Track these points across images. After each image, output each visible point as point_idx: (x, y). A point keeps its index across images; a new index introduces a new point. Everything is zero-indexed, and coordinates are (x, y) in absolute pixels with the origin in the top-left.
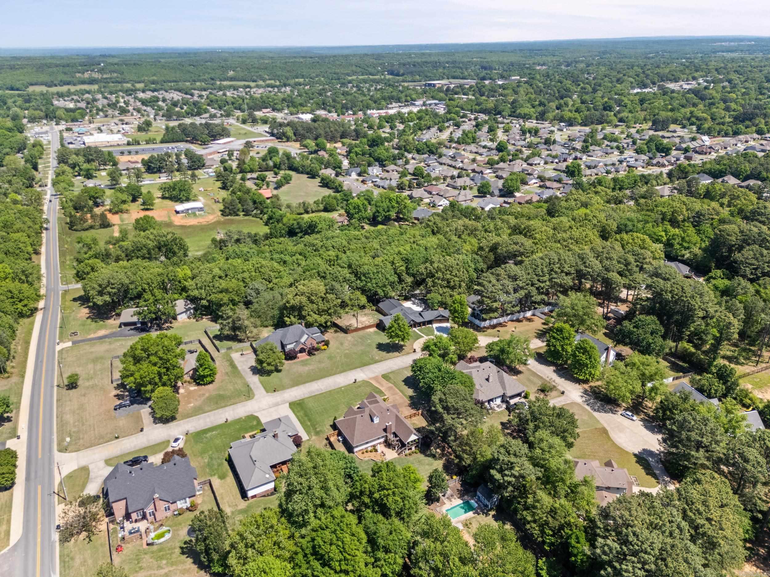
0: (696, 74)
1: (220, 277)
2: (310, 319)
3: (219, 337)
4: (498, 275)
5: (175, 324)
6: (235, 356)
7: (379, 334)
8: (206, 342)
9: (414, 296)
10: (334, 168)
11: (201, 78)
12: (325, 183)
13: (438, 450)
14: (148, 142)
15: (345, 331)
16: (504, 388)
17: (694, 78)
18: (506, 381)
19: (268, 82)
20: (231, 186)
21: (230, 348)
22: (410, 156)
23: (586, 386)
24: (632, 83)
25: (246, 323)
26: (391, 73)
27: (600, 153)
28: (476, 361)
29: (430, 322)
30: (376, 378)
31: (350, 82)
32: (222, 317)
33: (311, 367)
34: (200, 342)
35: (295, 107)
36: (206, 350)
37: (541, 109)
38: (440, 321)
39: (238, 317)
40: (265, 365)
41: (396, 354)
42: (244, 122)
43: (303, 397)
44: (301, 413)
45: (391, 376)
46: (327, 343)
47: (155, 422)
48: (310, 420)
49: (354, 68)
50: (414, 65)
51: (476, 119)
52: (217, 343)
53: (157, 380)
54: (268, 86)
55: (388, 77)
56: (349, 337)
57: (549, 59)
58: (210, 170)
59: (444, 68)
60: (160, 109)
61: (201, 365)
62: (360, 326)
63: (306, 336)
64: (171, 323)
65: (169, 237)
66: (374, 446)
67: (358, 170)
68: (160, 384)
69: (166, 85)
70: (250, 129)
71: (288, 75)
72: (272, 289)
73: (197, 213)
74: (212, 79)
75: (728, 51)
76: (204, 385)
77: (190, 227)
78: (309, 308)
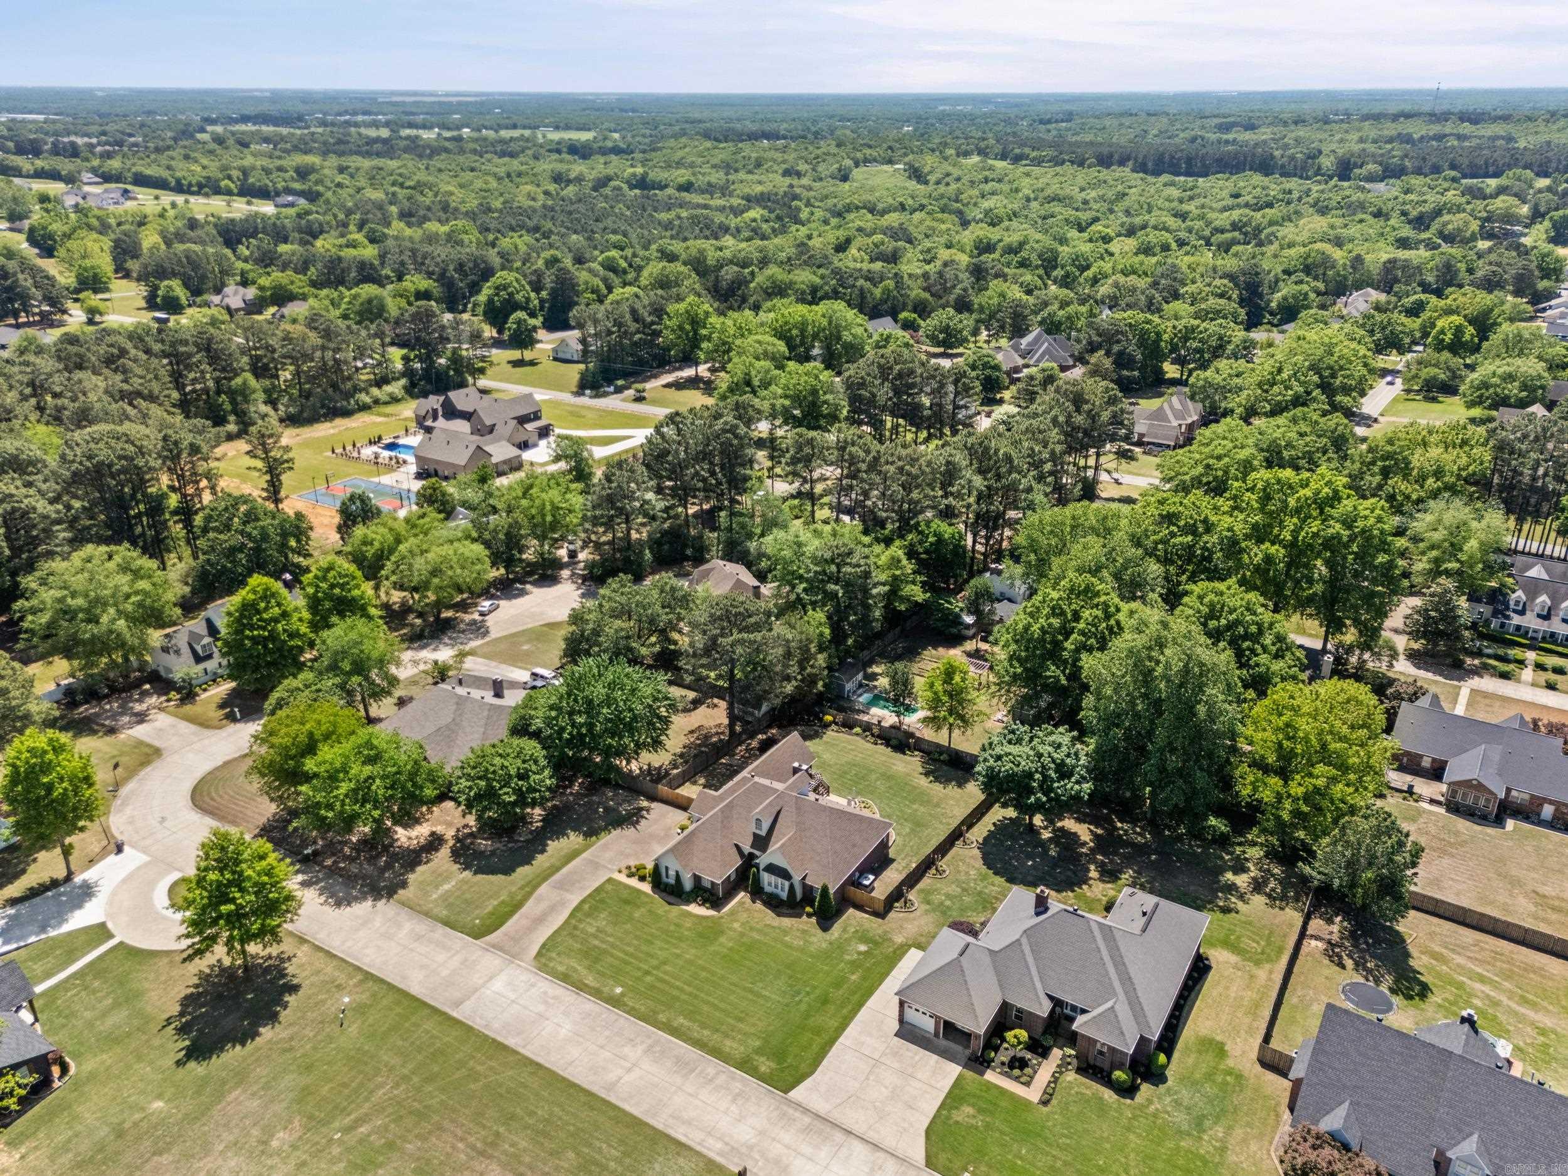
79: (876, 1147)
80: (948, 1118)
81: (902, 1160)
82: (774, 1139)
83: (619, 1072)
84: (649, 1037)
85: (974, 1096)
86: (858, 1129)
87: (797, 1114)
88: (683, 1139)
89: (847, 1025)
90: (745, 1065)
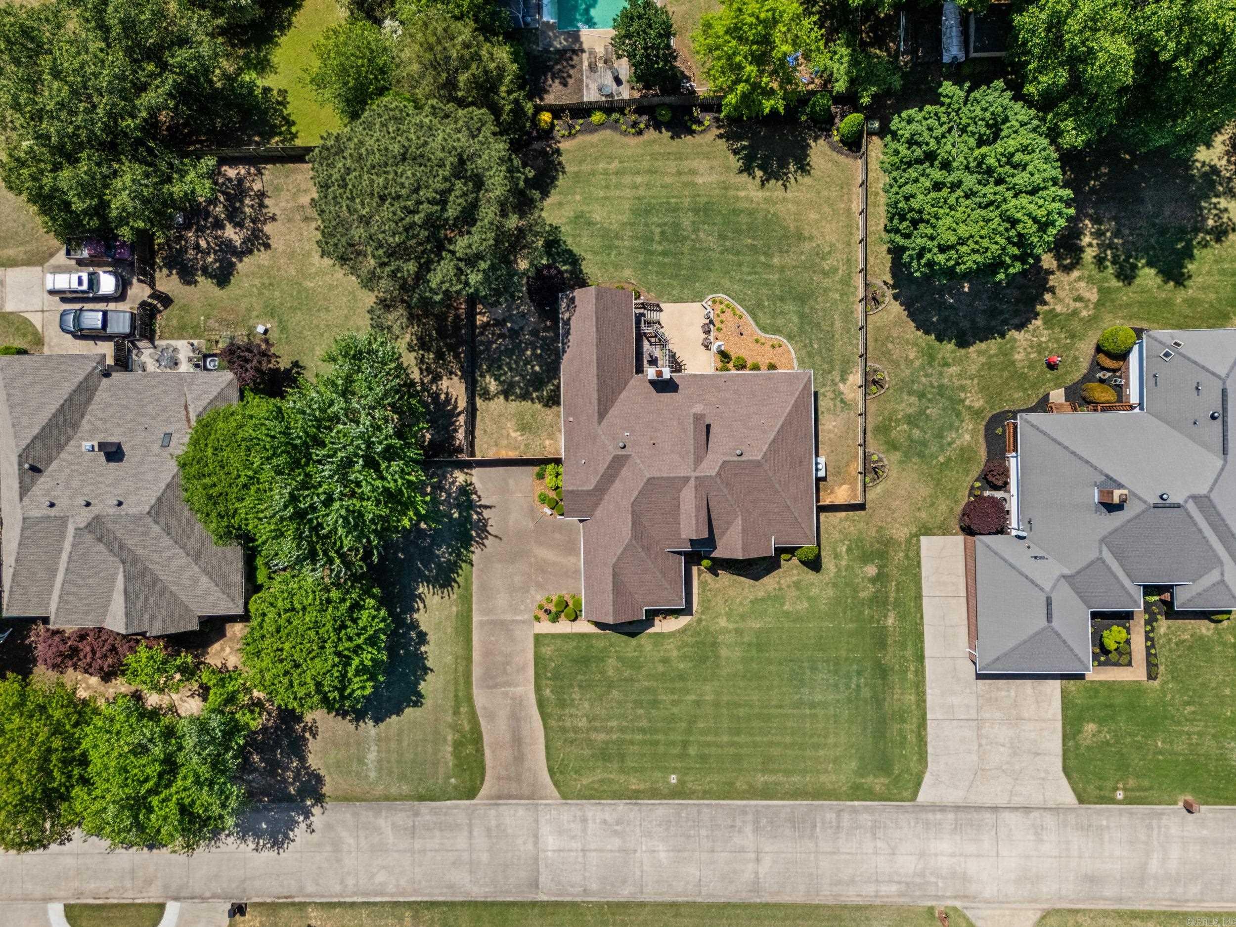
44: (898, 697)
79: (1027, 809)
80: (1077, 747)
81: (1056, 810)
82: (936, 855)
83: (751, 866)
84: (745, 813)
85: (1088, 709)
86: (1002, 801)
87: (939, 816)
88: (858, 901)
89: (924, 693)
90: (858, 792)
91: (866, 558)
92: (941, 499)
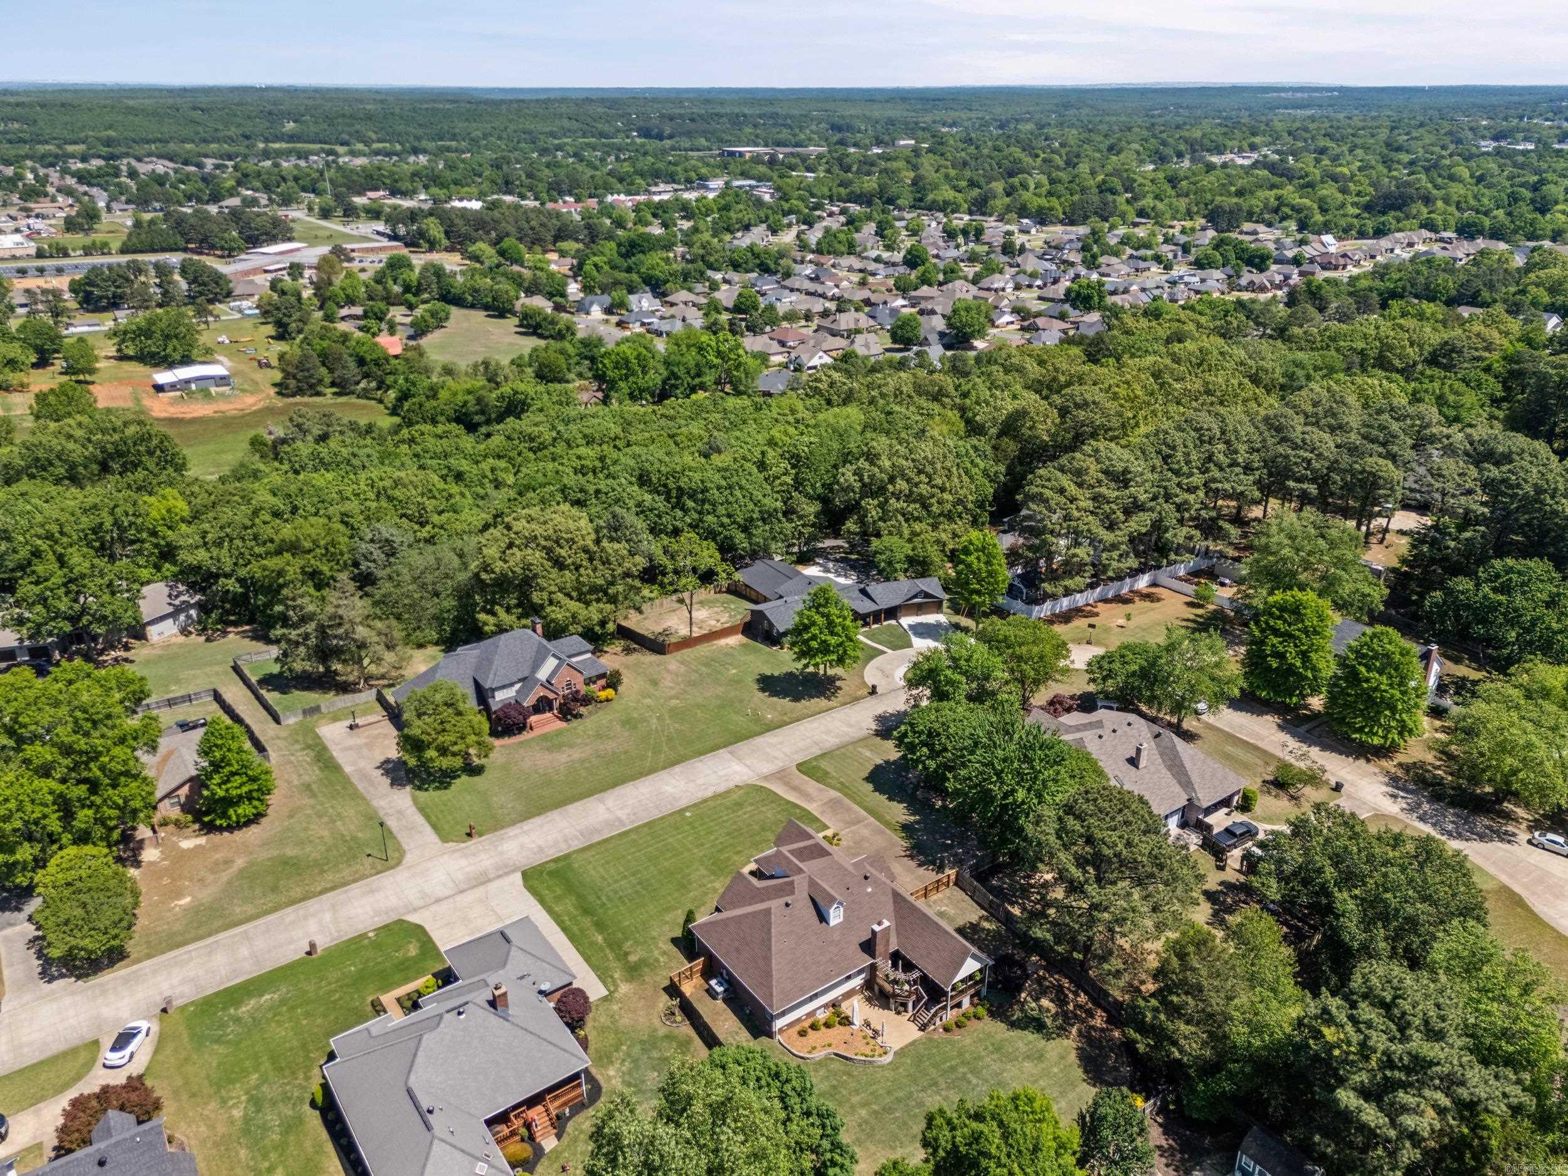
0: (1257, 140)
1: (277, 514)
2: (557, 614)
3: (279, 682)
4: (1079, 472)
5: (139, 652)
6: (332, 733)
7: (756, 651)
8: (236, 695)
9: (823, 553)
10: (550, 296)
11: (220, 135)
12: (532, 325)
13: (1045, 1002)
14: (88, 251)
15: (656, 646)
16: (1186, 783)
17: (1253, 147)
18: (1188, 765)
19: (375, 146)
20: (300, 331)
21: (315, 710)
22: (718, 276)
23: (1389, 765)
24: (1138, 153)
25: (361, 632)
26: (646, 133)
27: (1125, 269)
28: (1068, 710)
29: (892, 613)
30: (780, 775)
31: (559, 148)
32: (285, 621)
33: (576, 754)
34: (217, 697)
35: (442, 186)
36: (237, 718)
37: (976, 192)
38: (919, 609)
39: (332, 618)
40: (431, 753)
41: (821, 702)
42: (325, 214)
43: (564, 849)
44: (568, 905)
45: (824, 764)
46: (613, 681)
47: (47, 975)
48: (600, 926)
49: (566, 123)
50: (692, 120)
51: (843, 212)
52: (271, 697)
53: (54, 824)
54: (377, 153)
55: (638, 141)
56: (672, 662)
57: (964, 115)
58: (245, 304)
59: (755, 126)
60: (122, 189)
61: (216, 766)
62: (697, 632)
63: (551, 663)
64: (127, 648)
65: (131, 430)
66: (834, 1004)
67: (607, 300)
68: (66, 838)
69: (139, 150)
70: (341, 228)
71: (420, 132)
72: (430, 541)
73: (213, 390)
74: (247, 137)
75: (1293, 107)
76: (230, 829)
77: (193, 421)
78: (552, 580)
79: (438, 901)
80: (419, 941)
81: (418, 908)
82: (491, 857)
83: (611, 805)
87: (500, 872)
91: (643, 962)
92: (608, 1023)
